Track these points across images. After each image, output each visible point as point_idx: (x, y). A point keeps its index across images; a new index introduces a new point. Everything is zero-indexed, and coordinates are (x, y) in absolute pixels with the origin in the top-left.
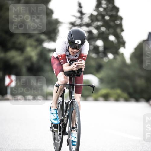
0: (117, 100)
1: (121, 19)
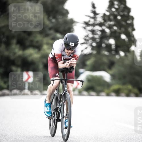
0: (128, 95)
1: (132, 18)
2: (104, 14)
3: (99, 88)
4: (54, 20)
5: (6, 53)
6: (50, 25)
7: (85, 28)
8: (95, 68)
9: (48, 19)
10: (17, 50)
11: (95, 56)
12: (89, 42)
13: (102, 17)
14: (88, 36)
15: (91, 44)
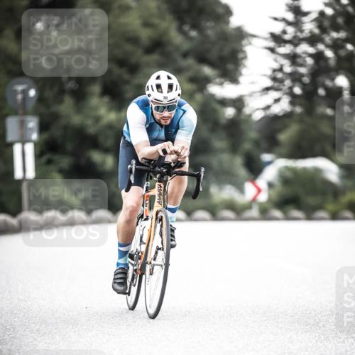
2: (322, 14)
3: (311, 200)
4: (193, 33)
5: (76, 120)
6: (186, 46)
7: (272, 50)
8: (299, 151)
9: (180, 30)
10: (102, 111)
11: (300, 119)
12: (284, 85)
13: (316, 20)
14: (281, 70)
15: (291, 88)
